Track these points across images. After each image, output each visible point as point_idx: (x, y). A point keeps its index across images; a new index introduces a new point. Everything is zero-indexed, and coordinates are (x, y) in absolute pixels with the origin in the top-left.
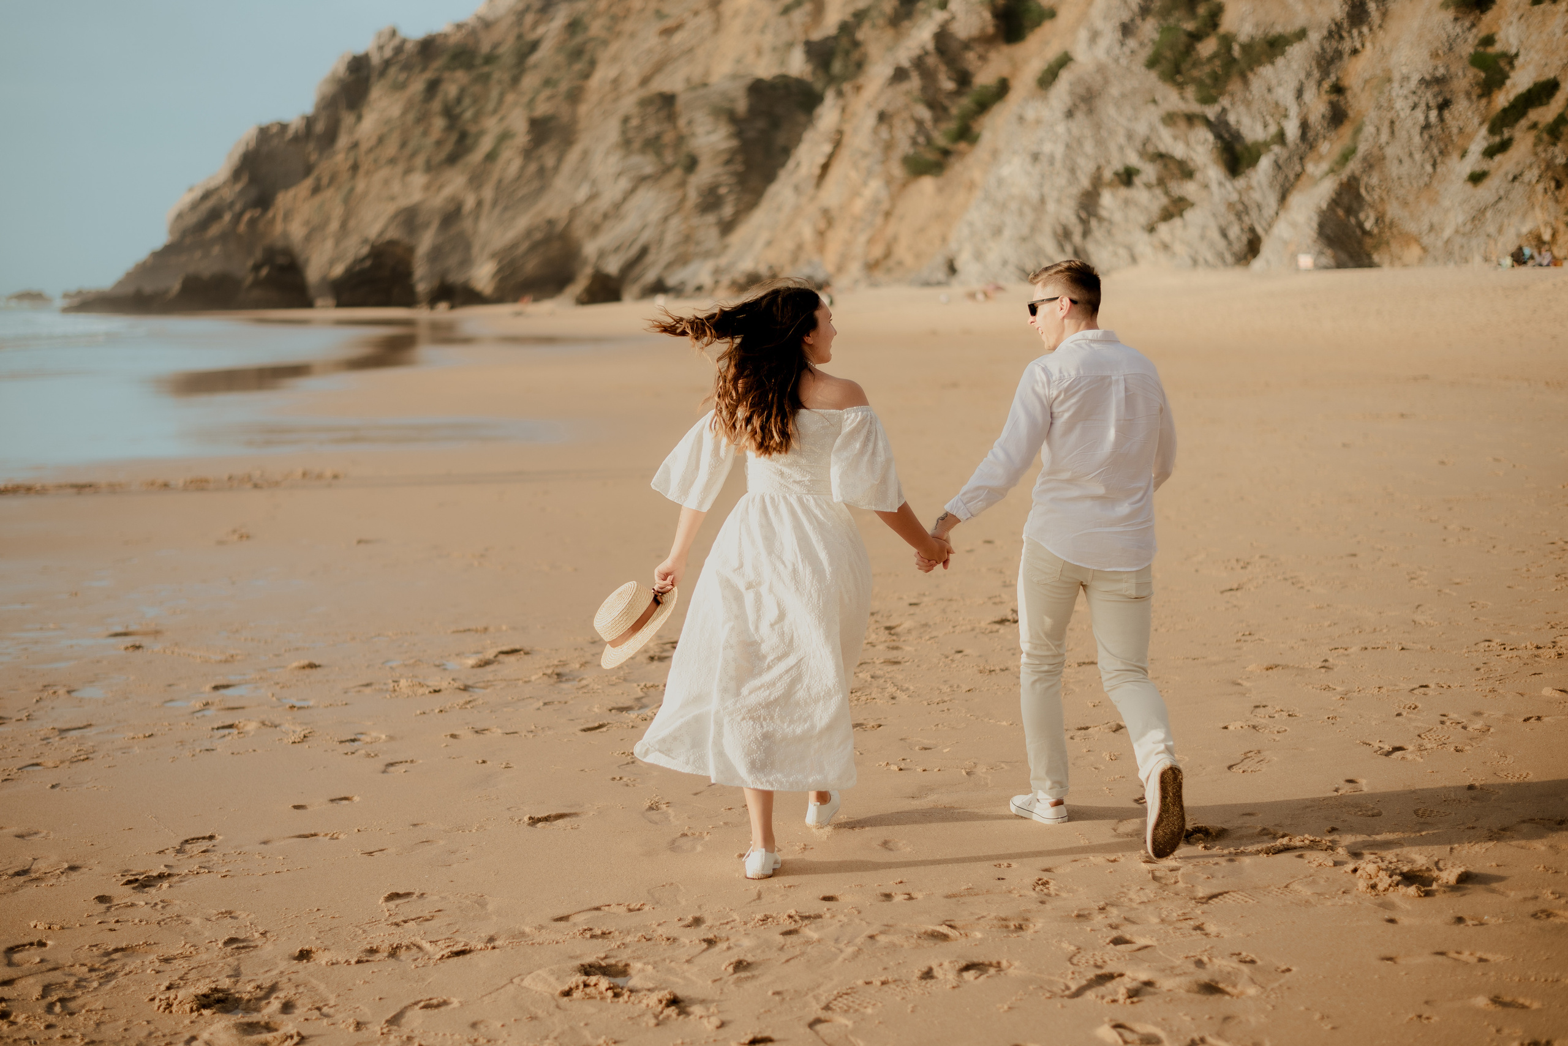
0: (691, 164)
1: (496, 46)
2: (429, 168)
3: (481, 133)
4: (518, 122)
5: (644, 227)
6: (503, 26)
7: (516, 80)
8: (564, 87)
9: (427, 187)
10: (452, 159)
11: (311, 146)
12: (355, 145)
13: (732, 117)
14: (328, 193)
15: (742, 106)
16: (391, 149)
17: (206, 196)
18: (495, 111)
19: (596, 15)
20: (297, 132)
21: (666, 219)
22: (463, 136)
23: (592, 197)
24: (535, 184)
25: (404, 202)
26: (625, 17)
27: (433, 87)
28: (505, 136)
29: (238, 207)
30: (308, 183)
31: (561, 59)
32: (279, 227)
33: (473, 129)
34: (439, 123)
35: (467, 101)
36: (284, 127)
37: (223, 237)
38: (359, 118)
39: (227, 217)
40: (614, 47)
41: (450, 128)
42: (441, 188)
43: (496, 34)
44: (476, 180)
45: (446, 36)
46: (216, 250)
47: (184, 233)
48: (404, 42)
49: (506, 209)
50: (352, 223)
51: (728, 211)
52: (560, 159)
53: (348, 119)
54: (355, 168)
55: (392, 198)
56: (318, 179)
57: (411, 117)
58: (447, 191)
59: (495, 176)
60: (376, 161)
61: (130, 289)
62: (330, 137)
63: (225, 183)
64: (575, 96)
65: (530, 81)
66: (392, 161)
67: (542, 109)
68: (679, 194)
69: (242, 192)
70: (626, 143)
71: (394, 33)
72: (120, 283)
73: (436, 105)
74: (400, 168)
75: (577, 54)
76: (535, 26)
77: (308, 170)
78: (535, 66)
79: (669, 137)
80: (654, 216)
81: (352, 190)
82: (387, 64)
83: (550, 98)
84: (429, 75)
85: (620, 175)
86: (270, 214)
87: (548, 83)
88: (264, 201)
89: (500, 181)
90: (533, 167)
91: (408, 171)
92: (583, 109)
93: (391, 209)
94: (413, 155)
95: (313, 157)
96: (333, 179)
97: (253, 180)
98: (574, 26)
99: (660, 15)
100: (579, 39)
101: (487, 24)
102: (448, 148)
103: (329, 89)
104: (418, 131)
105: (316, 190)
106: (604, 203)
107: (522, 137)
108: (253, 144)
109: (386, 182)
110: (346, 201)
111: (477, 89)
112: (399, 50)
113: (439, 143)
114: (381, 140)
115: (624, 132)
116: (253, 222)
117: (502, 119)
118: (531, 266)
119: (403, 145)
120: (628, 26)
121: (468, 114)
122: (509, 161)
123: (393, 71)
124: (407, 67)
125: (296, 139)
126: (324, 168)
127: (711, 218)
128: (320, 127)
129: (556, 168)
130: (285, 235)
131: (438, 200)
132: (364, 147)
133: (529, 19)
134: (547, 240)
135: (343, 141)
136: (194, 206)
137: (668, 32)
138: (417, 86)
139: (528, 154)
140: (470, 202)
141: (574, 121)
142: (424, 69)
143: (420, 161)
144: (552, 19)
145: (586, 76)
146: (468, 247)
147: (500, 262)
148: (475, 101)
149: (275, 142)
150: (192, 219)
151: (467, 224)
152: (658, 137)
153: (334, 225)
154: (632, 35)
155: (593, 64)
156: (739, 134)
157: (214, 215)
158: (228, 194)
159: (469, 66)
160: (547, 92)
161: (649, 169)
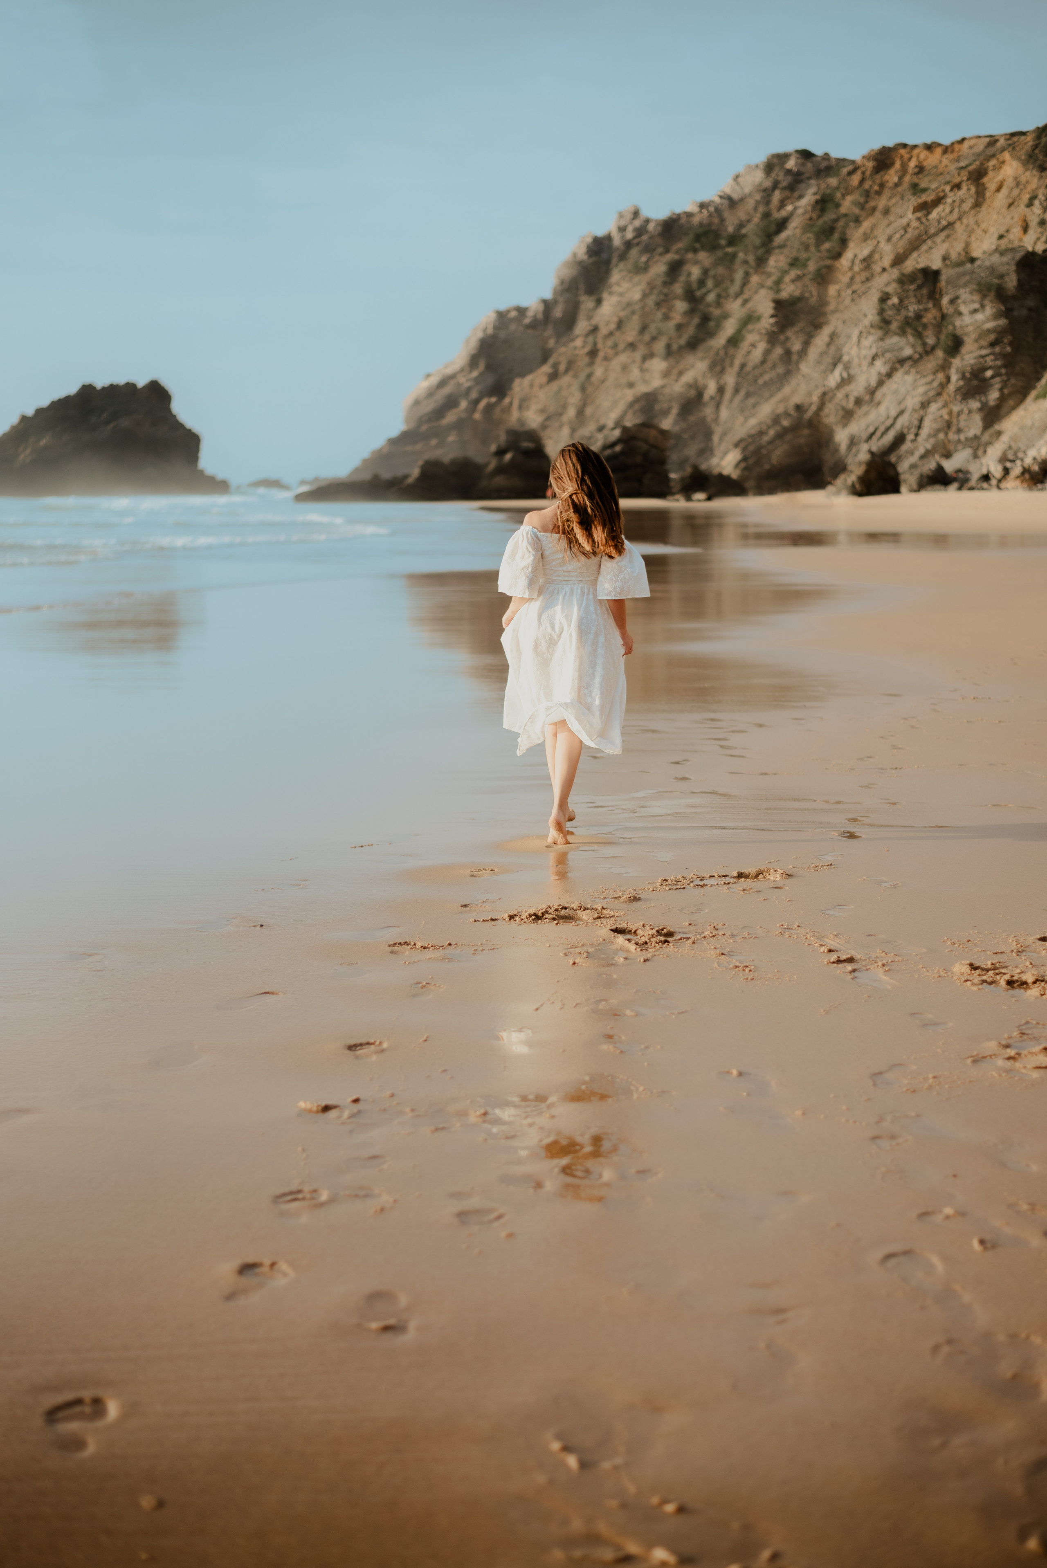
0: (955, 345)
1: (741, 225)
2: (669, 352)
3: (726, 316)
4: (764, 305)
5: (901, 413)
6: (751, 203)
7: (761, 261)
8: (812, 267)
9: (666, 374)
10: (693, 345)
11: (549, 331)
12: (595, 330)
13: (1000, 294)
14: (566, 380)
15: (1011, 282)
16: (631, 334)
17: (442, 383)
18: (737, 295)
19: (848, 191)
20: (535, 316)
21: (924, 405)
22: (706, 319)
23: (846, 381)
24: (780, 370)
25: (642, 389)
26: (879, 193)
27: (675, 269)
28: (750, 319)
29: (474, 395)
30: (546, 369)
31: (810, 238)
32: (515, 414)
33: (716, 312)
34: (681, 306)
35: (710, 284)
36: (522, 311)
37: (459, 425)
38: (599, 302)
39: (464, 404)
40: (866, 225)
41: (691, 312)
42: (680, 373)
43: (741, 214)
44: (718, 366)
45: (689, 215)
46: (451, 438)
47: (420, 421)
48: (647, 221)
49: (748, 395)
50: (589, 411)
51: (993, 396)
52: (807, 344)
53: (587, 303)
54: (593, 353)
55: (631, 385)
56: (556, 366)
57: (651, 301)
58: (688, 377)
59: (737, 363)
60: (615, 346)
61: (366, 476)
62: (569, 322)
63: (462, 370)
64: (823, 277)
65: (776, 262)
66: (632, 346)
67: (789, 290)
68: (940, 376)
69: (477, 380)
70: (884, 323)
71: (636, 214)
72: (357, 470)
73: (678, 288)
74: (638, 355)
75: (827, 232)
76: (782, 204)
77: (545, 355)
78: (782, 246)
79: (929, 317)
80: (912, 402)
81: (589, 376)
82: (628, 245)
83: (799, 278)
84: (670, 257)
85: (874, 358)
86: (507, 400)
87: (794, 263)
88: (500, 389)
89: (743, 366)
90: (779, 351)
91: (650, 355)
92: (832, 290)
93: (629, 395)
94: (654, 339)
95: (551, 343)
96: (570, 364)
97: (489, 368)
98: (824, 203)
99: (915, 189)
100: (829, 216)
101: (732, 203)
102: (690, 331)
103: (569, 273)
104: (659, 315)
105: (553, 376)
106: (857, 388)
107: (767, 322)
108: (490, 331)
109: (625, 368)
110: (583, 389)
111: (721, 270)
112: (640, 231)
113: (679, 327)
114: (620, 324)
115: (881, 312)
116: (489, 408)
117: (746, 301)
118: (778, 455)
119: (643, 329)
120: (882, 202)
121: (711, 297)
122: (753, 346)
123: (634, 252)
124: (649, 249)
125: (535, 325)
126: (562, 354)
127: (975, 405)
128: (558, 312)
129: (803, 353)
130: (521, 421)
131: (678, 387)
132: (604, 331)
133: (777, 196)
134: (795, 428)
135: (582, 326)
136: (430, 394)
137: (925, 208)
138: (659, 268)
139: (772, 338)
140: (711, 388)
141: (823, 302)
142: (667, 251)
143: (660, 346)
144: (801, 197)
145: (838, 255)
146: (708, 434)
147: (744, 450)
148: (717, 284)
149: (513, 327)
150: (429, 406)
151: (708, 412)
152: (918, 316)
153: (571, 412)
154: (887, 212)
155: (844, 242)
156: (1007, 313)
157: (451, 403)
158: (465, 381)
159: (713, 247)
160: (793, 273)
161: (908, 352)
